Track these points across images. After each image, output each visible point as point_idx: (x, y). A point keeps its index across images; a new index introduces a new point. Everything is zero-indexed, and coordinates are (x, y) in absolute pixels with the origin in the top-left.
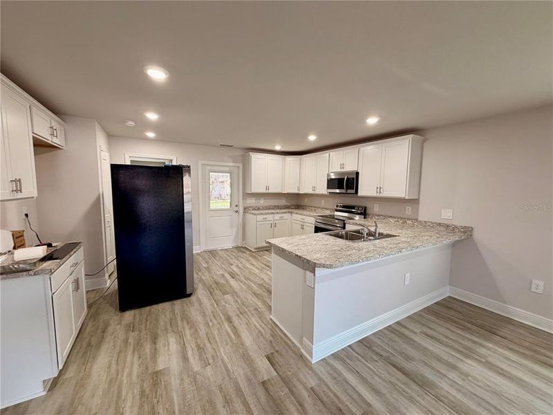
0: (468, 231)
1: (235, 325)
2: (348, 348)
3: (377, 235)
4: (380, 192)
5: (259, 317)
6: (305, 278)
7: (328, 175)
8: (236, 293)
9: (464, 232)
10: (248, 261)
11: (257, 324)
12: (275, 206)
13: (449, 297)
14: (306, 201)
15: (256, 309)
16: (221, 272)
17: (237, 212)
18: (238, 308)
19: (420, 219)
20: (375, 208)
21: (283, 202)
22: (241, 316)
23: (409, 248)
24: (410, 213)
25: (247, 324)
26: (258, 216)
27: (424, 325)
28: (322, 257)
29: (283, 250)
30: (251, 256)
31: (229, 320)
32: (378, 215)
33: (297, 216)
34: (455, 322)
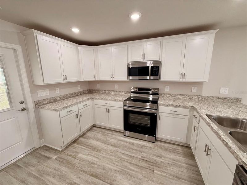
0: (238, 101)
7: (128, 64)
19: (203, 95)
20: (166, 89)
24: (195, 91)
26: (61, 111)
30: (61, 161)
32: (169, 94)
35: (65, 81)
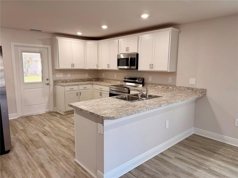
0: (204, 92)
1: (46, 169)
2: (129, 173)
3: (148, 97)
4: (152, 68)
5: (66, 161)
6: (97, 128)
7: (118, 56)
8: (48, 146)
9: (202, 93)
10: (58, 122)
11: (64, 167)
12: (80, 79)
13: (194, 134)
14: (103, 75)
15: (64, 156)
16: (36, 132)
17: (48, 84)
18: (49, 157)
19: (177, 85)
20: (149, 79)
21: (86, 76)
22: (52, 162)
23: (166, 104)
24: (171, 81)
25: (56, 167)
26: (65, 87)
27: (177, 153)
28: (108, 112)
29: (81, 110)
30: (61, 118)
31: (42, 166)
32: (152, 84)
33: (97, 87)
34: (195, 149)
35: (73, 68)
